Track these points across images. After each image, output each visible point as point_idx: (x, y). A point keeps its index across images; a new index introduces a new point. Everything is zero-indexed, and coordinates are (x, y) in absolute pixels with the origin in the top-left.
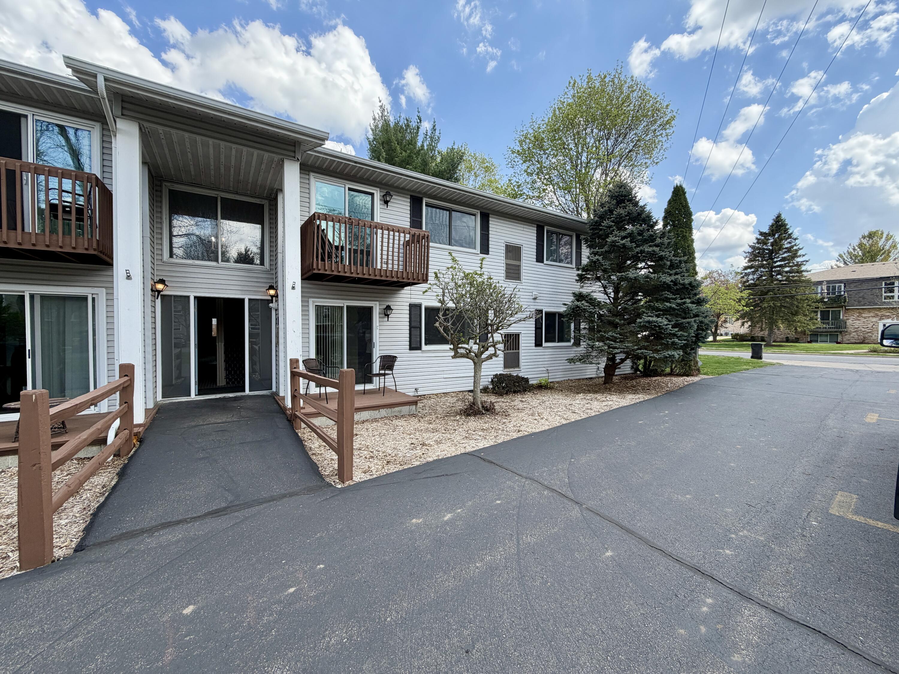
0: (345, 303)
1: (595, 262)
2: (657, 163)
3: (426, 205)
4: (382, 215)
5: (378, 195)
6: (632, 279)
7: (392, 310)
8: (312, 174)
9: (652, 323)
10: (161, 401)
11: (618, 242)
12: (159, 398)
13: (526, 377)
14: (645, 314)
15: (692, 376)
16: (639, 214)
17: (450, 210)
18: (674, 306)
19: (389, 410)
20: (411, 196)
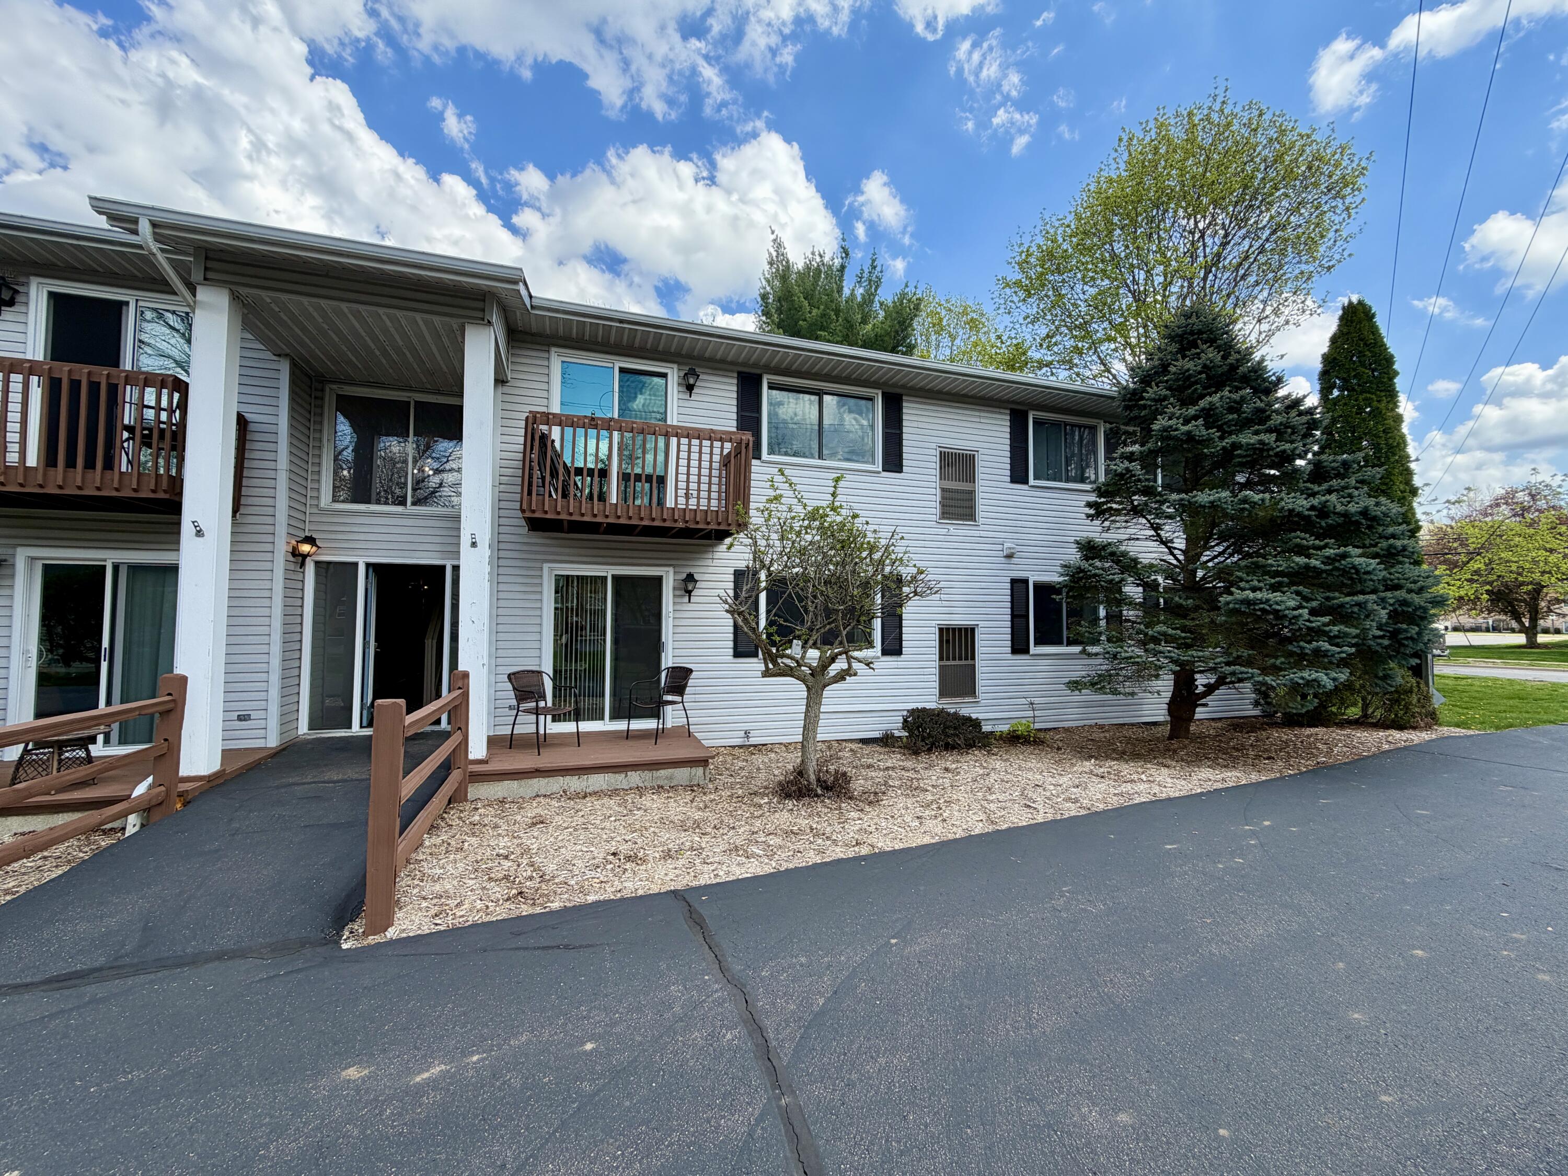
0: (609, 571)
1: (1121, 475)
2: (1329, 268)
3: (770, 388)
4: (682, 410)
5: (674, 374)
6: (1204, 507)
7: (696, 581)
8: (553, 349)
9: (1255, 604)
10: (304, 734)
11: (1177, 430)
12: (303, 727)
13: (974, 716)
14: (1242, 584)
15: (1414, 728)
16: (1234, 368)
17: (819, 393)
18: (1314, 562)
19: (647, 775)
20: (739, 373)
